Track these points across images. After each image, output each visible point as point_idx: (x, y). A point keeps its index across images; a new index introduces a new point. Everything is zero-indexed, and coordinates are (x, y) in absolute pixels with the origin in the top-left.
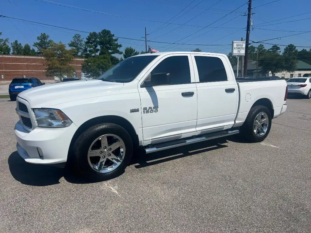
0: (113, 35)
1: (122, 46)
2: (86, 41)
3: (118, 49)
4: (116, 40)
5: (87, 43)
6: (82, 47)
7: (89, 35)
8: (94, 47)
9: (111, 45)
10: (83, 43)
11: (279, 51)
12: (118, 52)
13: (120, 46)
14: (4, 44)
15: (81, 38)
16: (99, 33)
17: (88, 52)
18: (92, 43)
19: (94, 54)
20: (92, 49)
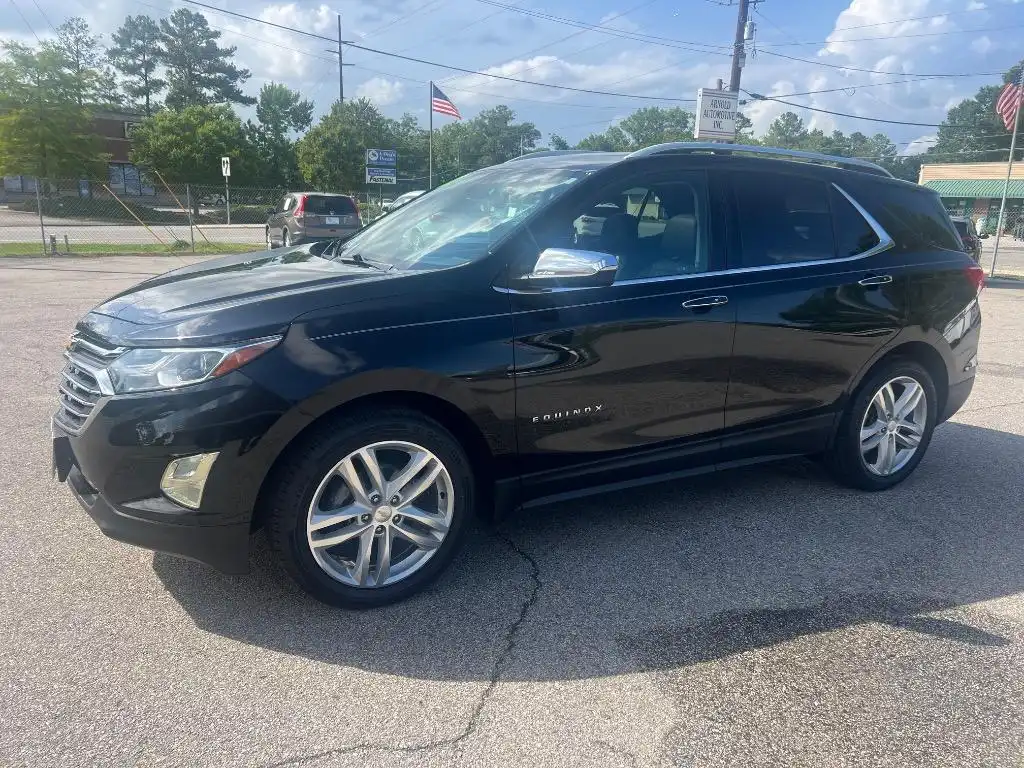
0: (217, 34)
1: (250, 76)
2: (112, 45)
3: (239, 85)
4: (228, 53)
5: (113, 53)
6: (96, 70)
7: (123, 27)
8: (143, 71)
9: (211, 69)
10: (100, 53)
11: (748, 130)
12: (237, 97)
13: (245, 74)
15: (90, 35)
16: (162, 21)
17: (120, 91)
18: (133, 56)
19: (145, 97)
20: (136, 78)
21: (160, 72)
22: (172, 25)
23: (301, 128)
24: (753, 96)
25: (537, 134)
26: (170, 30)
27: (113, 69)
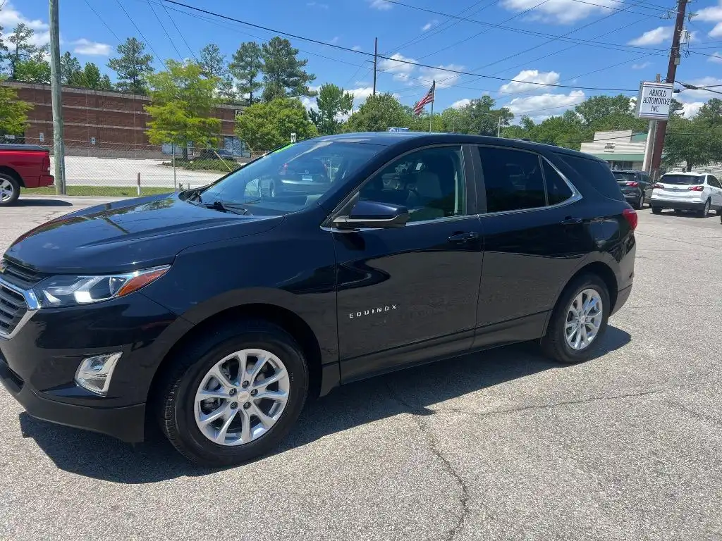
0: (296, 52)
1: (315, 79)
2: (233, 61)
3: (307, 84)
4: (303, 64)
5: (233, 66)
7: (239, 50)
8: (250, 77)
9: (291, 75)
10: (225, 66)
11: (681, 112)
12: (307, 93)
13: (312, 78)
14: (39, 58)
15: (220, 55)
16: (263, 45)
17: (235, 90)
18: (244, 68)
19: (249, 94)
20: (244, 81)
21: (260, 78)
22: (269, 47)
23: (346, 113)
24: (685, 86)
25: (511, 115)
26: (267, 51)
27: (231, 76)
